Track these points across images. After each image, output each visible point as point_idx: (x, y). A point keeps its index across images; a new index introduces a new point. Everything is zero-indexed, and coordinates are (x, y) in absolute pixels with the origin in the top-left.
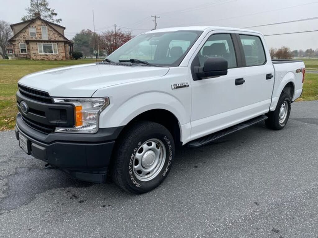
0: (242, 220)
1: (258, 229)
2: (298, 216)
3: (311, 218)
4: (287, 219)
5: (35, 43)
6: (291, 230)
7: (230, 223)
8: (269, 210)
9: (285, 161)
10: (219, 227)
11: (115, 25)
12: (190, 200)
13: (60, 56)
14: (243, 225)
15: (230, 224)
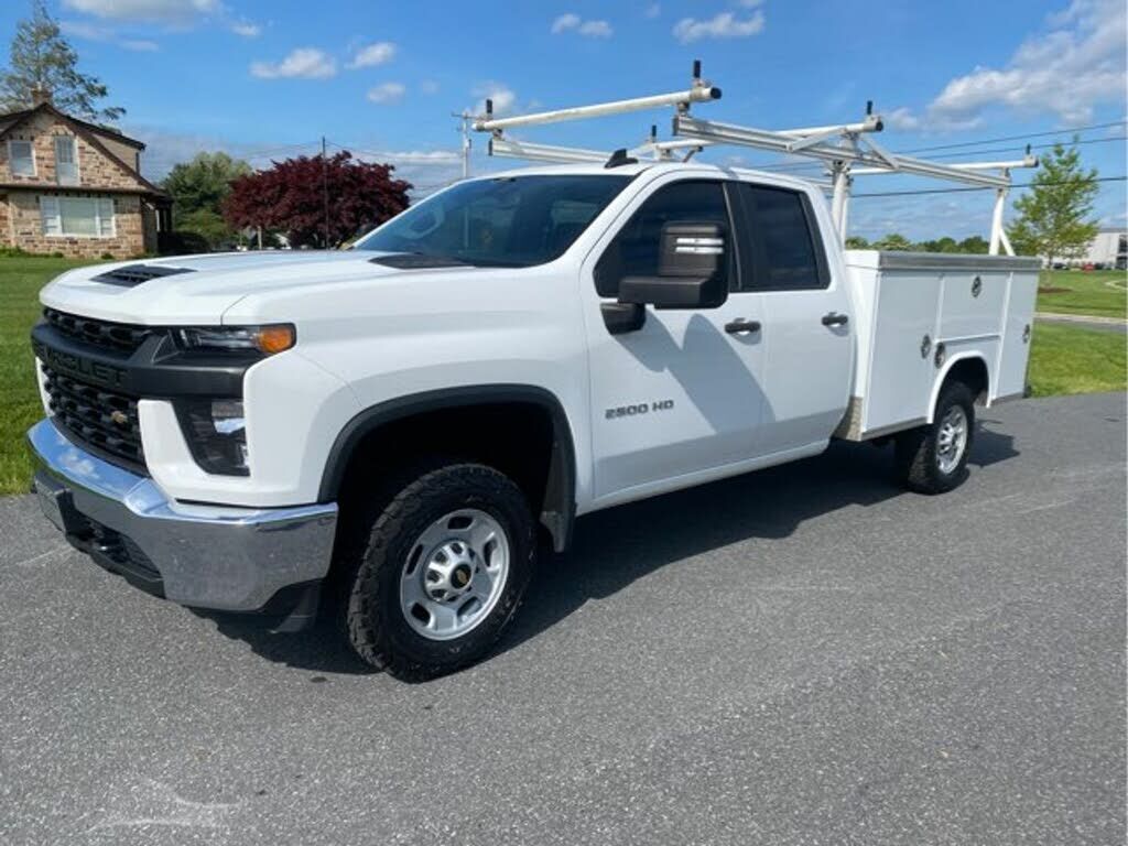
0: (768, 705)
1: (808, 723)
2: (911, 694)
3: (942, 696)
4: (883, 702)
5: (32, 197)
6: (893, 722)
7: (736, 713)
8: (837, 681)
9: (884, 568)
10: (710, 723)
11: (324, 140)
12: (628, 665)
13: (122, 246)
14: (770, 717)
15: (738, 716)
